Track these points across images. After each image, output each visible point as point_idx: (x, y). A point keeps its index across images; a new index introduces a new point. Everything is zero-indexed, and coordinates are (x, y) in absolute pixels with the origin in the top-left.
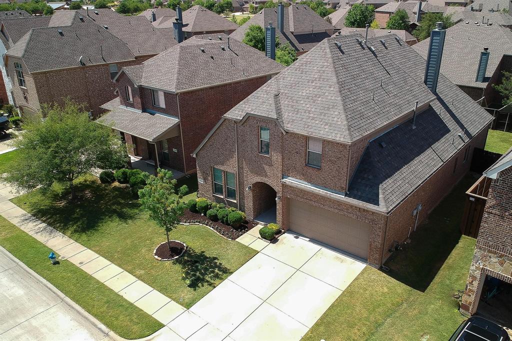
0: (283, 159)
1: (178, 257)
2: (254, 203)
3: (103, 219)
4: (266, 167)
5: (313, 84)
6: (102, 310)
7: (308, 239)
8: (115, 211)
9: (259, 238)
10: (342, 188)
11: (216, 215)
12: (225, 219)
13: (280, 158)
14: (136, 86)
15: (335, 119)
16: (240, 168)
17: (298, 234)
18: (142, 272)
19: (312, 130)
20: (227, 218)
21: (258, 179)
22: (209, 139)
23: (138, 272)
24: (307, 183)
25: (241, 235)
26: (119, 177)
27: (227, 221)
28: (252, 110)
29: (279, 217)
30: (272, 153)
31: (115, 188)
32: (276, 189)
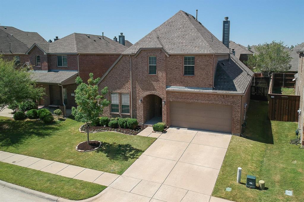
0: (167, 74)
1: (97, 148)
2: (144, 112)
3: (24, 137)
4: (154, 83)
5: (180, 30)
6: (46, 185)
7: (187, 129)
8: (33, 133)
9: (153, 132)
10: (210, 85)
11: (117, 124)
12: (125, 124)
13: (164, 75)
14: (45, 54)
15: (201, 44)
16: (134, 88)
17: (179, 127)
18: (72, 160)
19: (187, 51)
20: (126, 123)
21: (148, 93)
22: (109, 72)
23: (68, 161)
24: (184, 87)
25: (139, 132)
26: (31, 114)
27: (127, 125)
28: (144, 46)
29: (164, 117)
30: (159, 72)
31: (28, 122)
32: (162, 96)
